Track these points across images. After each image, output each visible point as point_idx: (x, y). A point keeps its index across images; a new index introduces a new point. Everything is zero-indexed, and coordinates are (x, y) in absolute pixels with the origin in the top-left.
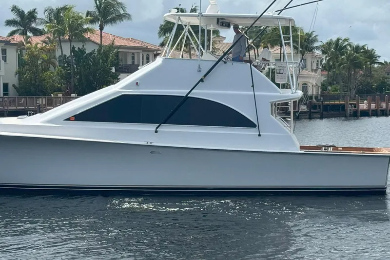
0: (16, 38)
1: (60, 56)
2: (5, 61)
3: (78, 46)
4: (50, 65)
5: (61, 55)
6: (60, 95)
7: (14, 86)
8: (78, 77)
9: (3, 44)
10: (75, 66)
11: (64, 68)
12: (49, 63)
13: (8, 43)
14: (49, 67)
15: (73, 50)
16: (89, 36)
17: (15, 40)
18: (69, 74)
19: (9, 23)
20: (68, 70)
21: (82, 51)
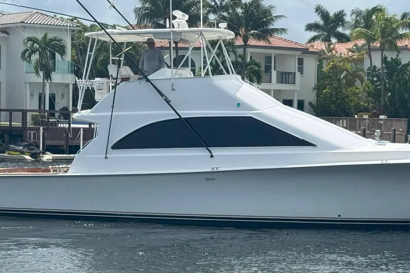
0: (316, 45)
1: (369, 68)
2: (302, 74)
3: (390, 56)
4: (356, 79)
5: (370, 66)
6: (366, 117)
7: (310, 103)
8: (389, 94)
9: (299, 53)
10: (387, 81)
11: (373, 82)
12: (354, 77)
13: (305, 51)
14: (355, 81)
15: (384, 60)
16: (406, 44)
17: (315, 47)
18: (380, 90)
19: (310, 27)
20: (378, 86)
21: (396, 62)
